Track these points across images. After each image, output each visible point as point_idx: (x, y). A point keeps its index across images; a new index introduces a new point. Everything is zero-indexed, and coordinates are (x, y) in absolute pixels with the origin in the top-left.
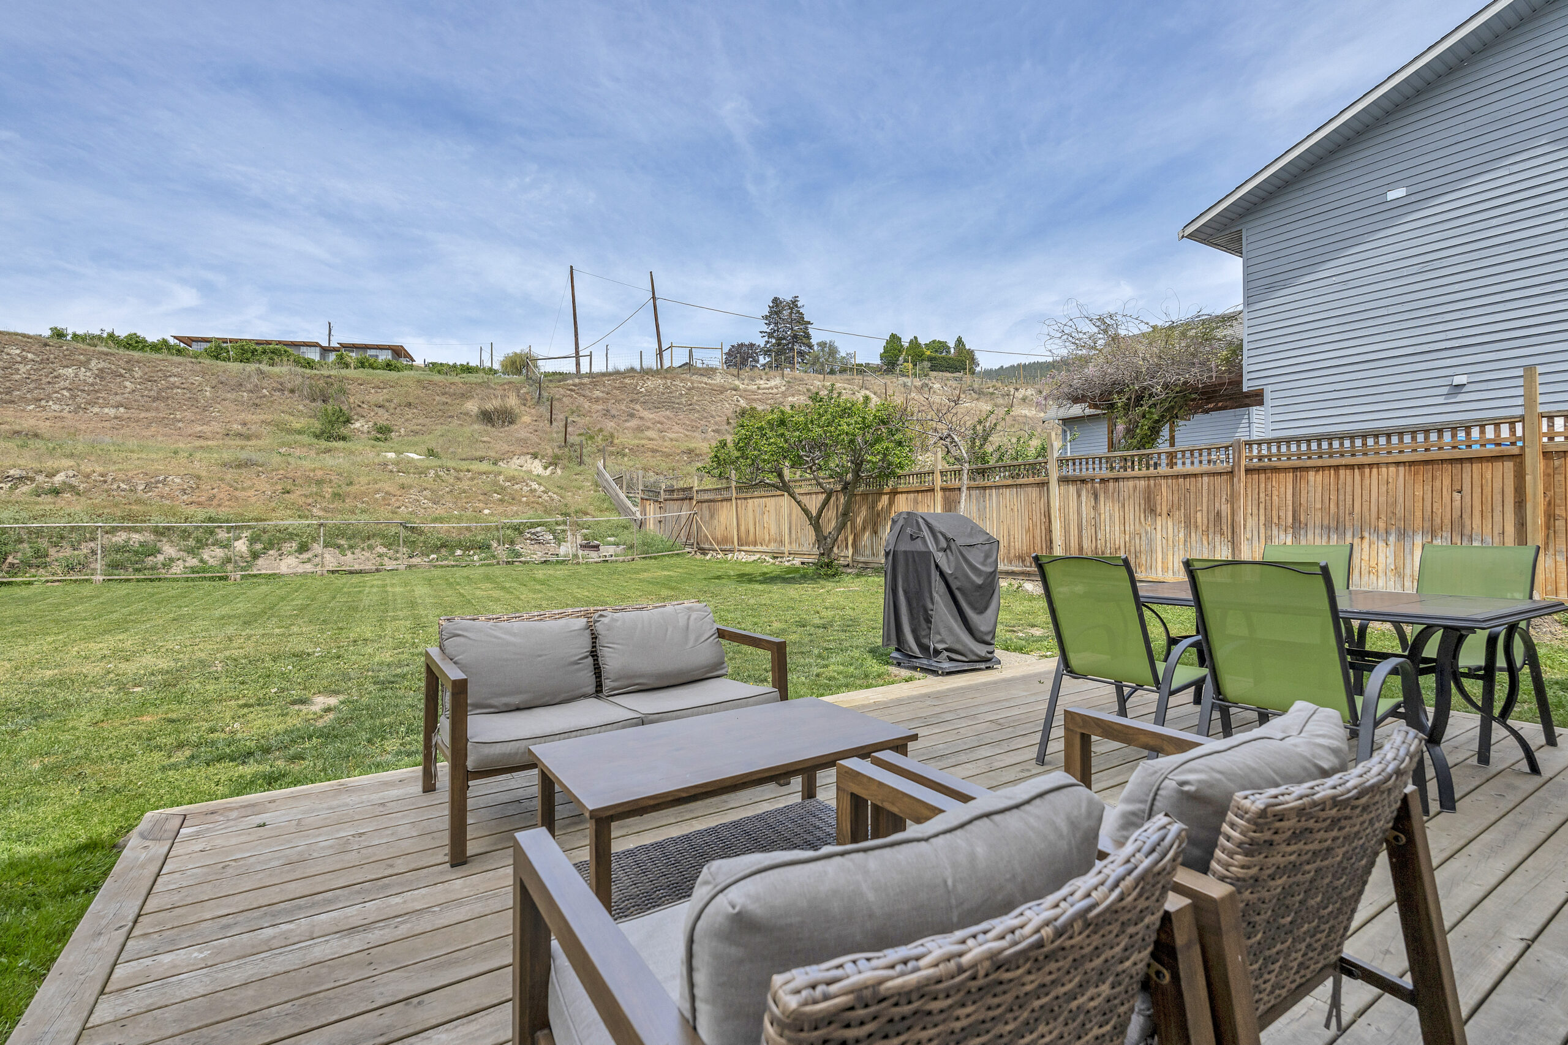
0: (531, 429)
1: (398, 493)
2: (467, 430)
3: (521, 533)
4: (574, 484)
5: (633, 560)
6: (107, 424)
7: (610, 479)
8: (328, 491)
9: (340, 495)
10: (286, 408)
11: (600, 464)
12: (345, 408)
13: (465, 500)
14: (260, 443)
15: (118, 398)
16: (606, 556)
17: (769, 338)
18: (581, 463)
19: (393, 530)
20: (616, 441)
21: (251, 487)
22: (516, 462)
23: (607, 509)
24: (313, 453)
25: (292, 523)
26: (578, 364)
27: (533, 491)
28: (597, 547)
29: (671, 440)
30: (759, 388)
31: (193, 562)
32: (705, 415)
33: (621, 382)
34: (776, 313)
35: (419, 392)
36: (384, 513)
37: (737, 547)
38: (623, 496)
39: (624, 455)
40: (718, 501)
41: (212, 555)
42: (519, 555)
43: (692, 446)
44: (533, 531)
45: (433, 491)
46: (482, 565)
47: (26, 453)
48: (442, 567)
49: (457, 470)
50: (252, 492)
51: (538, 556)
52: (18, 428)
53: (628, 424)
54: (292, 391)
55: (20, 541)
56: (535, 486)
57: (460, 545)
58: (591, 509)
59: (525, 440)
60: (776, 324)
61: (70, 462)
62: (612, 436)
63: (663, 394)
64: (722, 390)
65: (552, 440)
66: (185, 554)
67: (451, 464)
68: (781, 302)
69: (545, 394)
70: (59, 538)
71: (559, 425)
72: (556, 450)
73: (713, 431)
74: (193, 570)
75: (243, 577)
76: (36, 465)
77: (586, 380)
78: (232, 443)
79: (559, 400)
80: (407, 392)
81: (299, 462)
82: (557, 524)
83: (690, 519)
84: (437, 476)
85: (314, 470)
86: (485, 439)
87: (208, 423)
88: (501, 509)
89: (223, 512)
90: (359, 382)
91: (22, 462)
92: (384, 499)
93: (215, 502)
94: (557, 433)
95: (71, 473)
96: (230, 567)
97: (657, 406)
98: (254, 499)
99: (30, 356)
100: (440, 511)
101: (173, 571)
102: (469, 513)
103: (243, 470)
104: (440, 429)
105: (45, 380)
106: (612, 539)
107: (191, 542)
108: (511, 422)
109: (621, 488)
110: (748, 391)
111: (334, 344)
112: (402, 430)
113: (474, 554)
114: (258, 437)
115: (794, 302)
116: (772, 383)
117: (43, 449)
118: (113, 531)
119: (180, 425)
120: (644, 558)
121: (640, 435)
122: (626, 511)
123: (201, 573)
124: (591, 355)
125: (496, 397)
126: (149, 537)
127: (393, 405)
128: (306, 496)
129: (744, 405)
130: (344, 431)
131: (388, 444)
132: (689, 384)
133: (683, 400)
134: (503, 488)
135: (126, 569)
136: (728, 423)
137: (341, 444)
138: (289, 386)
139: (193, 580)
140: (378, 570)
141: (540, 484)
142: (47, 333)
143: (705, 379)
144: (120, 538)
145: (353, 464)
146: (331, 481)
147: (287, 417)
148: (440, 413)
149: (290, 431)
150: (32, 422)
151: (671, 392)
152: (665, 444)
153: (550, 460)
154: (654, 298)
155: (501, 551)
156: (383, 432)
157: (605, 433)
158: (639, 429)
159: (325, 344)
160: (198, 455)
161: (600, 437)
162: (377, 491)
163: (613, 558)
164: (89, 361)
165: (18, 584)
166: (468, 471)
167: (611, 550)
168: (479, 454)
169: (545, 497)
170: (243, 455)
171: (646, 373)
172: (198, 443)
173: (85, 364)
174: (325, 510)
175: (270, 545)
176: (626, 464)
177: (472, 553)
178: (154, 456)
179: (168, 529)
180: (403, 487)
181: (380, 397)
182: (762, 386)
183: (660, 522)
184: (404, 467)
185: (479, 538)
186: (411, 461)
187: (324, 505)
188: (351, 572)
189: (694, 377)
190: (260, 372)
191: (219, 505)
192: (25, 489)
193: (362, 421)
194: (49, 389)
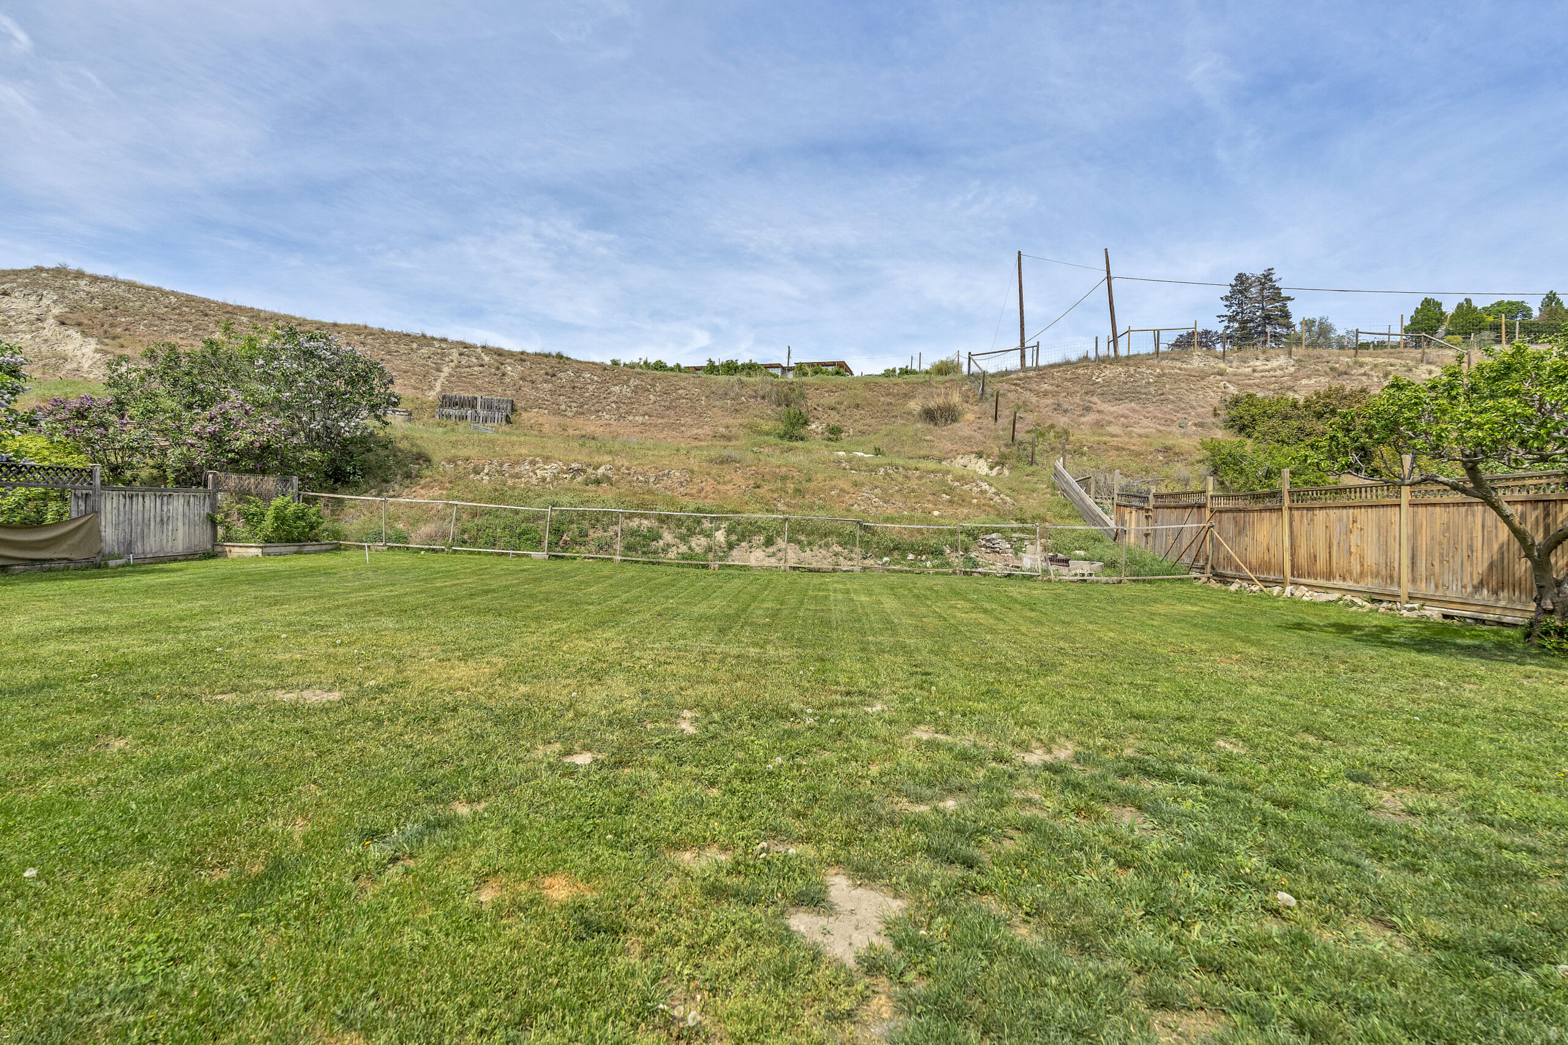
0: (975, 426)
1: (852, 490)
2: (910, 430)
3: (975, 539)
4: (1026, 485)
5: (1120, 582)
6: (637, 429)
7: (1072, 481)
8: (791, 486)
9: (800, 491)
10: (758, 413)
11: (1059, 464)
12: (804, 410)
13: (914, 500)
14: (738, 443)
15: (645, 408)
16: (1083, 575)
17: (1229, 321)
18: (1032, 463)
19: (849, 528)
20: (1071, 438)
21: (730, 482)
22: (960, 461)
23: (1069, 516)
24: (778, 452)
25: (761, 516)
26: (1023, 357)
27: (983, 492)
28: (1066, 562)
29: (1140, 436)
30: (1254, 371)
31: (683, 549)
32: (1183, 405)
33: (1073, 373)
34: (1240, 292)
35: (868, 394)
36: (839, 510)
37: (1289, 578)
38: (1090, 501)
39: (1083, 454)
40: (1253, 511)
41: (699, 543)
42: (976, 565)
43: (1169, 442)
44: (988, 537)
45: (883, 490)
46: (937, 573)
47: (585, 451)
48: (895, 571)
49: (905, 469)
50: (730, 487)
51: (999, 567)
52: (584, 433)
53: (1083, 419)
54: (763, 398)
55: (571, 522)
56: (985, 486)
57: (912, 548)
58: (1049, 515)
59: (969, 438)
60: (1240, 305)
61: (607, 458)
62: (1066, 432)
63: (1126, 383)
64: (1203, 376)
65: (997, 438)
66: (678, 541)
67: (899, 462)
68: (1247, 279)
69: (988, 390)
70: (596, 520)
71: (1004, 421)
72: (1003, 449)
73: (1195, 425)
74: (684, 556)
75: (721, 567)
76: (588, 460)
77: (1031, 374)
78: (718, 443)
79: (1004, 395)
80: (856, 395)
81: (768, 459)
82: (1013, 530)
83: (1202, 535)
84: (887, 474)
85: (779, 467)
86: (928, 438)
87: (701, 427)
88: (951, 511)
89: (708, 503)
91: (579, 457)
92: (839, 496)
93: (703, 494)
94: (1004, 430)
95: (608, 467)
96: (710, 556)
97: (1119, 398)
98: (731, 493)
99: (596, 378)
100: (890, 511)
101: (669, 556)
102: (918, 514)
103: (725, 466)
104: (884, 430)
105: (603, 396)
106: (1082, 553)
107: (684, 531)
108: (955, 420)
109: (1088, 491)
110: (1240, 375)
111: (792, 364)
112: (851, 431)
113: (927, 560)
114: (737, 438)
115: (1267, 276)
116: (1274, 364)
117: (594, 448)
118: (630, 517)
119: (683, 429)
120: (1134, 581)
121: (1100, 431)
122: (1094, 519)
123: (689, 560)
124: (1038, 346)
125: (939, 395)
126: (654, 523)
127: (843, 407)
128: (772, 491)
129: (1236, 392)
130: (803, 432)
131: (838, 444)
132: (1158, 370)
133: (1152, 389)
134: (952, 489)
135: (636, 550)
136: (1216, 415)
137: (799, 444)
138: (761, 393)
139: (683, 566)
140: (834, 570)
141: (991, 485)
142: (609, 363)
143: (1178, 364)
144: (635, 523)
145: (812, 461)
146: (793, 477)
147: (759, 420)
148: (885, 414)
149: (760, 433)
150: (593, 428)
151: (1135, 381)
152: (1133, 440)
153: (997, 459)
154: (1109, 278)
155: (956, 559)
156: (835, 432)
157: (1056, 429)
158: (1098, 424)
159: (785, 365)
160: (693, 452)
161: (1052, 434)
162: (832, 488)
163: (1093, 578)
164: (629, 379)
165: (568, 558)
166: (917, 469)
167: (1084, 568)
168: (922, 453)
169: (997, 499)
170: (726, 453)
171: (1101, 361)
172: (694, 444)
173: (626, 382)
174: (787, 505)
175: (742, 537)
176: (1087, 464)
177: (924, 557)
178: (663, 453)
179: (668, 517)
180: (855, 484)
181: (832, 400)
182: (1259, 369)
183: (1147, 535)
184: (857, 465)
185: (932, 542)
186: (861, 459)
187: (788, 500)
188: (810, 570)
189: (1164, 362)
190: (741, 382)
191: (706, 497)
192: (579, 479)
193: (817, 423)
194: (604, 403)
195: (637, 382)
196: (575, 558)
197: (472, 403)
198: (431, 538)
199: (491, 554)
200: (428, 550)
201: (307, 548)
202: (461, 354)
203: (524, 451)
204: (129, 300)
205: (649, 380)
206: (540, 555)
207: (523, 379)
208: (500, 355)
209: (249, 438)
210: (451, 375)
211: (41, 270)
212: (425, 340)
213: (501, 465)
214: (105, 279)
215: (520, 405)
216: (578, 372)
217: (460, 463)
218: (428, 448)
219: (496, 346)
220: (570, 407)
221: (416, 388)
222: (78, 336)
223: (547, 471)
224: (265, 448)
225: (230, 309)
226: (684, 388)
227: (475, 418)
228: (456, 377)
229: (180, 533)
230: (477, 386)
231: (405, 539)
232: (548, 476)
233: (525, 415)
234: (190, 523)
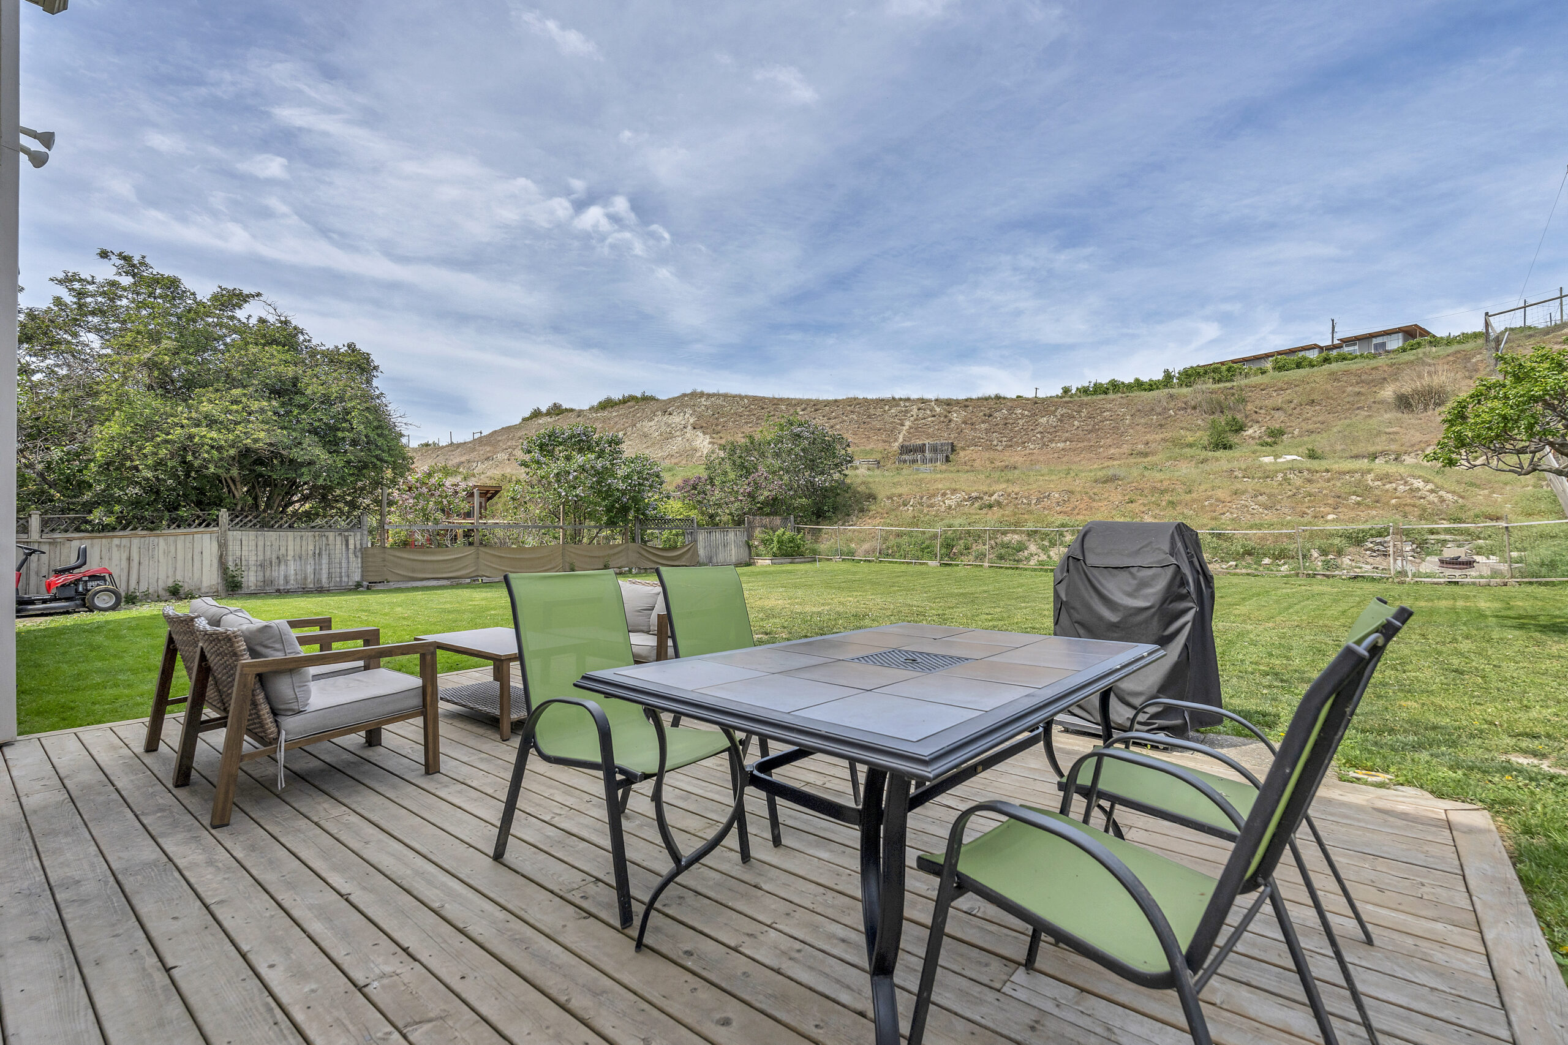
2: (1374, 422)
5: (1504, 584)
6: (1056, 455)
8: (1167, 499)
10: (1185, 425)
12: (1240, 416)
13: (1307, 505)
15: (1068, 434)
16: (1466, 577)
21: (1105, 499)
24: (1188, 464)
44: (1382, 540)
45: (1270, 496)
52: (1007, 463)
54: (1194, 408)
55: (961, 538)
56: (1419, 484)
57: (1270, 553)
70: (978, 536)
76: (985, 489)
86: (1393, 429)
87: (1120, 447)
90: (1262, 387)
98: (1103, 509)
101: (1030, 563)
105: (1030, 428)
108: (1438, 405)
112: (1296, 432)
113: (1285, 563)
114: (1154, 453)
119: (1101, 450)
126: (1024, 538)
127: (1293, 406)
130: (1234, 439)
131: (1269, 448)
134: (1369, 489)
137: (1222, 452)
138: (1193, 403)
141: (1427, 481)
147: (1184, 433)
148: (1348, 406)
149: (1182, 446)
150: (1016, 458)
155: (1319, 562)
156: (1274, 436)
160: (1082, 475)
163: (1475, 580)
164: (1057, 409)
165: (953, 565)
166: (1327, 471)
169: (1432, 497)
173: (1054, 412)
177: (1282, 562)
179: (1035, 532)
181: (1281, 399)
190: (1170, 396)
191: (1078, 514)
192: (977, 505)
193: (1256, 427)
194: (1031, 434)
195: (1065, 411)
196: (958, 565)
197: (921, 449)
198: (867, 552)
199: (903, 563)
200: (865, 561)
201: (797, 560)
202: (919, 409)
203: (940, 486)
204: (725, 407)
205: (1076, 408)
206: (933, 563)
207: (965, 422)
208: (948, 405)
209: (766, 493)
210: (911, 428)
211: (685, 395)
212: (894, 402)
213: (922, 498)
214: (714, 395)
215: (959, 444)
216: (1011, 410)
217: (895, 498)
218: (877, 489)
219: (946, 397)
220: (1001, 442)
221: (885, 442)
222: (701, 435)
223: (952, 501)
224: (775, 499)
225: (775, 401)
226: (1110, 410)
227: (924, 461)
228: (915, 429)
229: (733, 552)
230: (929, 434)
231: (853, 554)
232: (953, 504)
233: (962, 454)
234: (737, 546)
